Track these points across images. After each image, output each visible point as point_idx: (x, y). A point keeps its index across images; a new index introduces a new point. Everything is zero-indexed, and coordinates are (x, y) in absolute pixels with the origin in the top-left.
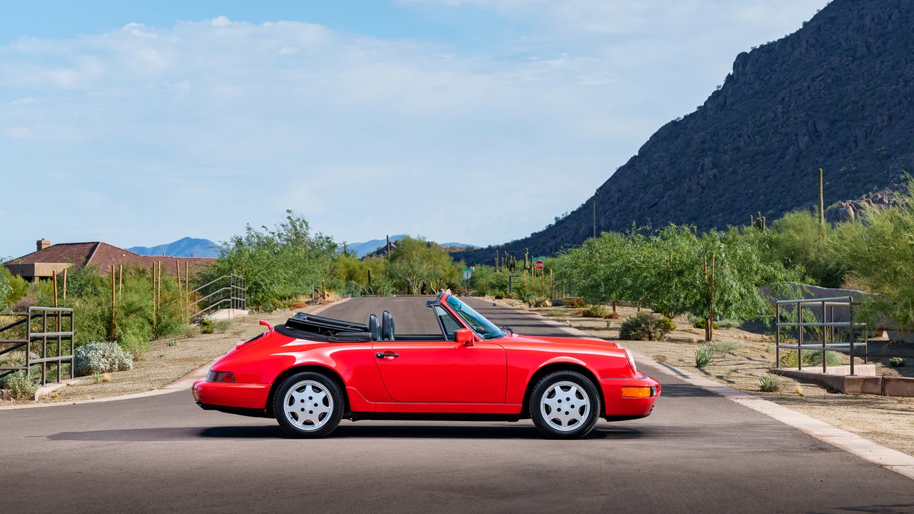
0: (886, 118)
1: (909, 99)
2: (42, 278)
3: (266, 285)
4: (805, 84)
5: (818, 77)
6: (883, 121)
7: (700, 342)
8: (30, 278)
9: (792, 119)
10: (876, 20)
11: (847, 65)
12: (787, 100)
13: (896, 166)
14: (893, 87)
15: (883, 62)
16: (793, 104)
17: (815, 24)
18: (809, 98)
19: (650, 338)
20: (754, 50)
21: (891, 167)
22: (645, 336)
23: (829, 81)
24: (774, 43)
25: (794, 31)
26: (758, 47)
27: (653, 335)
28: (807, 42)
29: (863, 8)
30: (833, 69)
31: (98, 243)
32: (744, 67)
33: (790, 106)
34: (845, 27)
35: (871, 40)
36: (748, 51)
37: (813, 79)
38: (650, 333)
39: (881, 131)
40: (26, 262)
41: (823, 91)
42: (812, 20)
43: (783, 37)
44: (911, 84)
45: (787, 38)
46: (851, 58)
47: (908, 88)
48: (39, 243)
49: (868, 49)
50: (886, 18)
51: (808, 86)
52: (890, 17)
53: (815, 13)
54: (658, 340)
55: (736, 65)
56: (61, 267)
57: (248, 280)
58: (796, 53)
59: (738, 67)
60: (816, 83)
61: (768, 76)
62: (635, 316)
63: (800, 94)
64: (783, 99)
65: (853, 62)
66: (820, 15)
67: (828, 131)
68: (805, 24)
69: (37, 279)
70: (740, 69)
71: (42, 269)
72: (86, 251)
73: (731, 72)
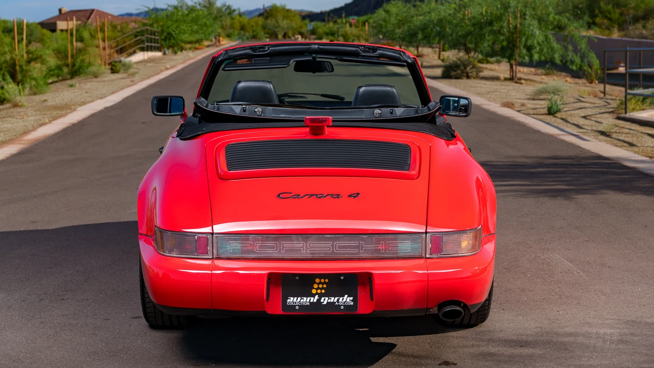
2: (62, 31)
3: (176, 34)
7: (506, 79)
8: (53, 30)
19: (468, 77)
22: (463, 76)
27: (470, 74)
31: (93, 10)
38: (467, 73)
40: (53, 21)
48: (60, 10)
54: (474, 78)
56: (73, 24)
57: (163, 31)
62: (455, 59)
69: (58, 32)
71: (61, 25)
72: (85, 15)
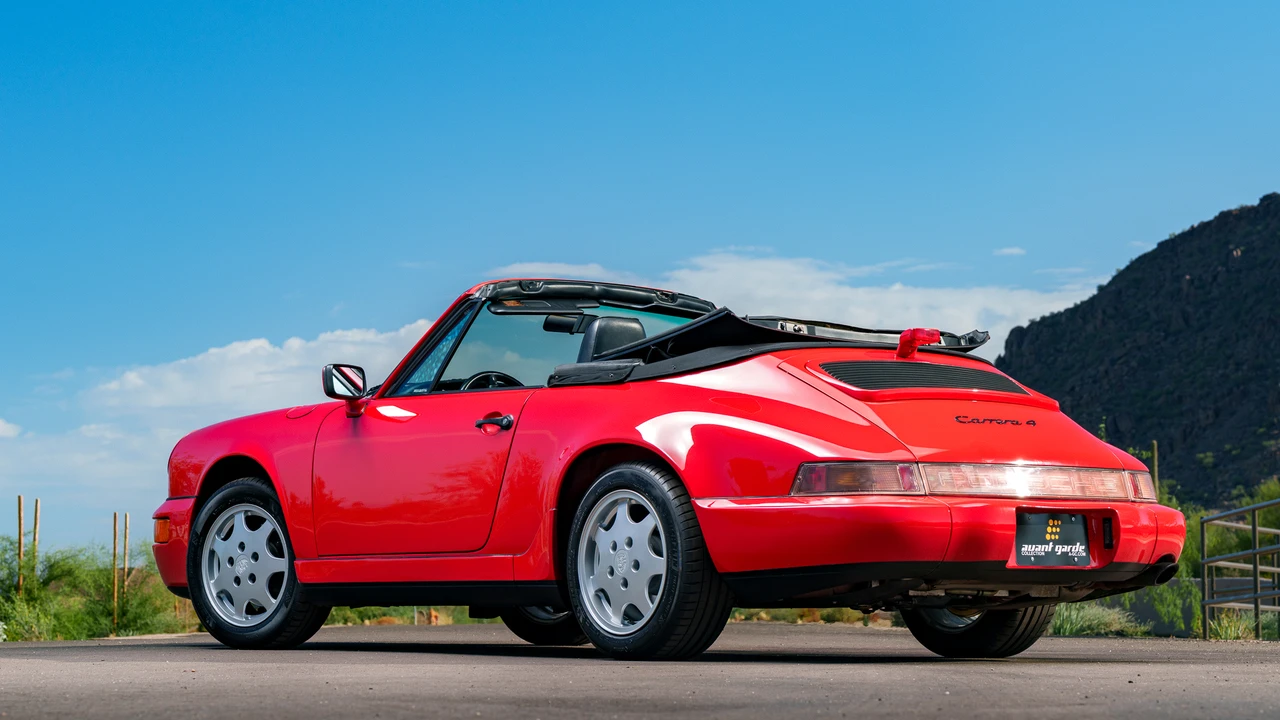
0: (1211, 413)
1: (1242, 388)
4: (1102, 368)
5: (1120, 358)
6: (1208, 416)
9: (1084, 415)
10: (1196, 283)
11: (1158, 343)
12: (1077, 389)
13: (1226, 477)
14: (1220, 372)
15: (1205, 339)
16: (1085, 396)
17: (1113, 288)
18: (1107, 387)
20: (1033, 323)
21: (1219, 479)
23: (1134, 364)
24: (1060, 314)
25: (1085, 298)
26: (1038, 319)
28: (1104, 312)
29: (1178, 267)
30: (1139, 348)
32: (1019, 346)
33: (1081, 398)
34: (1153, 293)
35: (1190, 309)
36: (1025, 324)
37: (1113, 362)
39: (1205, 430)
41: (1126, 378)
42: (1110, 283)
43: (1071, 305)
44: (1245, 367)
45: (1077, 308)
46: (1163, 334)
47: (1240, 373)
49: (1186, 321)
50: (1210, 280)
51: (1106, 372)
52: (1215, 278)
53: (1114, 273)
55: (1009, 344)
58: (1090, 328)
59: (1012, 346)
60: (1116, 367)
61: (1052, 358)
63: (1095, 382)
64: (1073, 389)
65: (1165, 338)
66: (1120, 277)
67: (1134, 431)
68: (1101, 288)
70: (1014, 348)
73: (1002, 353)
